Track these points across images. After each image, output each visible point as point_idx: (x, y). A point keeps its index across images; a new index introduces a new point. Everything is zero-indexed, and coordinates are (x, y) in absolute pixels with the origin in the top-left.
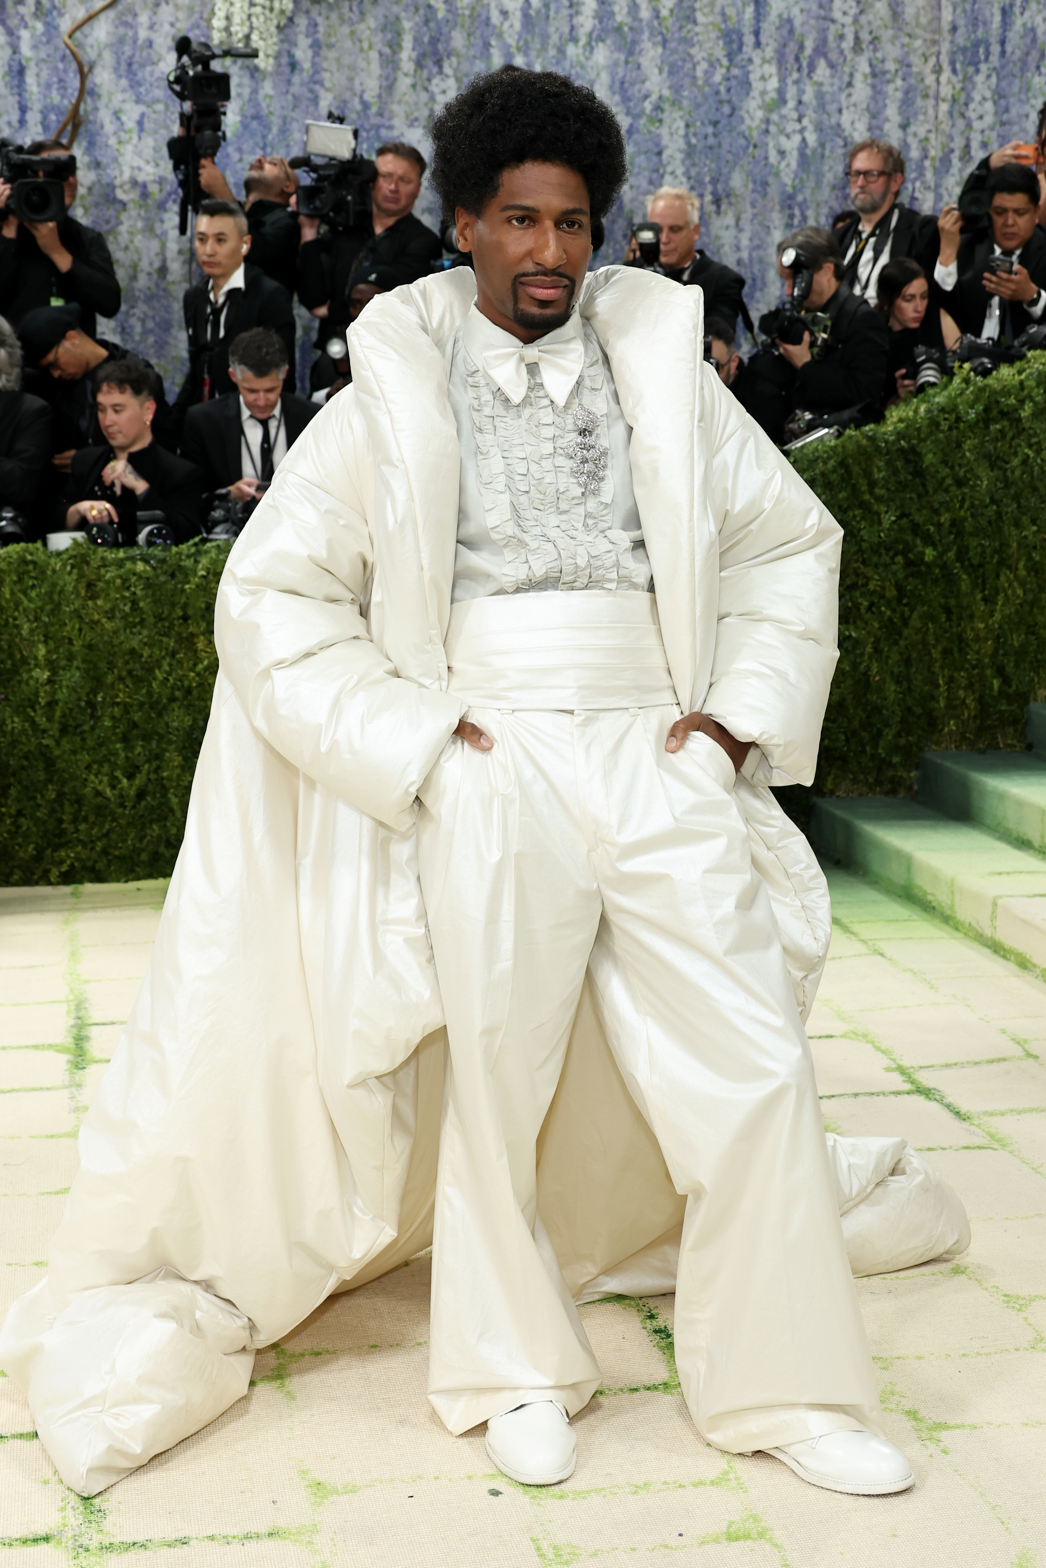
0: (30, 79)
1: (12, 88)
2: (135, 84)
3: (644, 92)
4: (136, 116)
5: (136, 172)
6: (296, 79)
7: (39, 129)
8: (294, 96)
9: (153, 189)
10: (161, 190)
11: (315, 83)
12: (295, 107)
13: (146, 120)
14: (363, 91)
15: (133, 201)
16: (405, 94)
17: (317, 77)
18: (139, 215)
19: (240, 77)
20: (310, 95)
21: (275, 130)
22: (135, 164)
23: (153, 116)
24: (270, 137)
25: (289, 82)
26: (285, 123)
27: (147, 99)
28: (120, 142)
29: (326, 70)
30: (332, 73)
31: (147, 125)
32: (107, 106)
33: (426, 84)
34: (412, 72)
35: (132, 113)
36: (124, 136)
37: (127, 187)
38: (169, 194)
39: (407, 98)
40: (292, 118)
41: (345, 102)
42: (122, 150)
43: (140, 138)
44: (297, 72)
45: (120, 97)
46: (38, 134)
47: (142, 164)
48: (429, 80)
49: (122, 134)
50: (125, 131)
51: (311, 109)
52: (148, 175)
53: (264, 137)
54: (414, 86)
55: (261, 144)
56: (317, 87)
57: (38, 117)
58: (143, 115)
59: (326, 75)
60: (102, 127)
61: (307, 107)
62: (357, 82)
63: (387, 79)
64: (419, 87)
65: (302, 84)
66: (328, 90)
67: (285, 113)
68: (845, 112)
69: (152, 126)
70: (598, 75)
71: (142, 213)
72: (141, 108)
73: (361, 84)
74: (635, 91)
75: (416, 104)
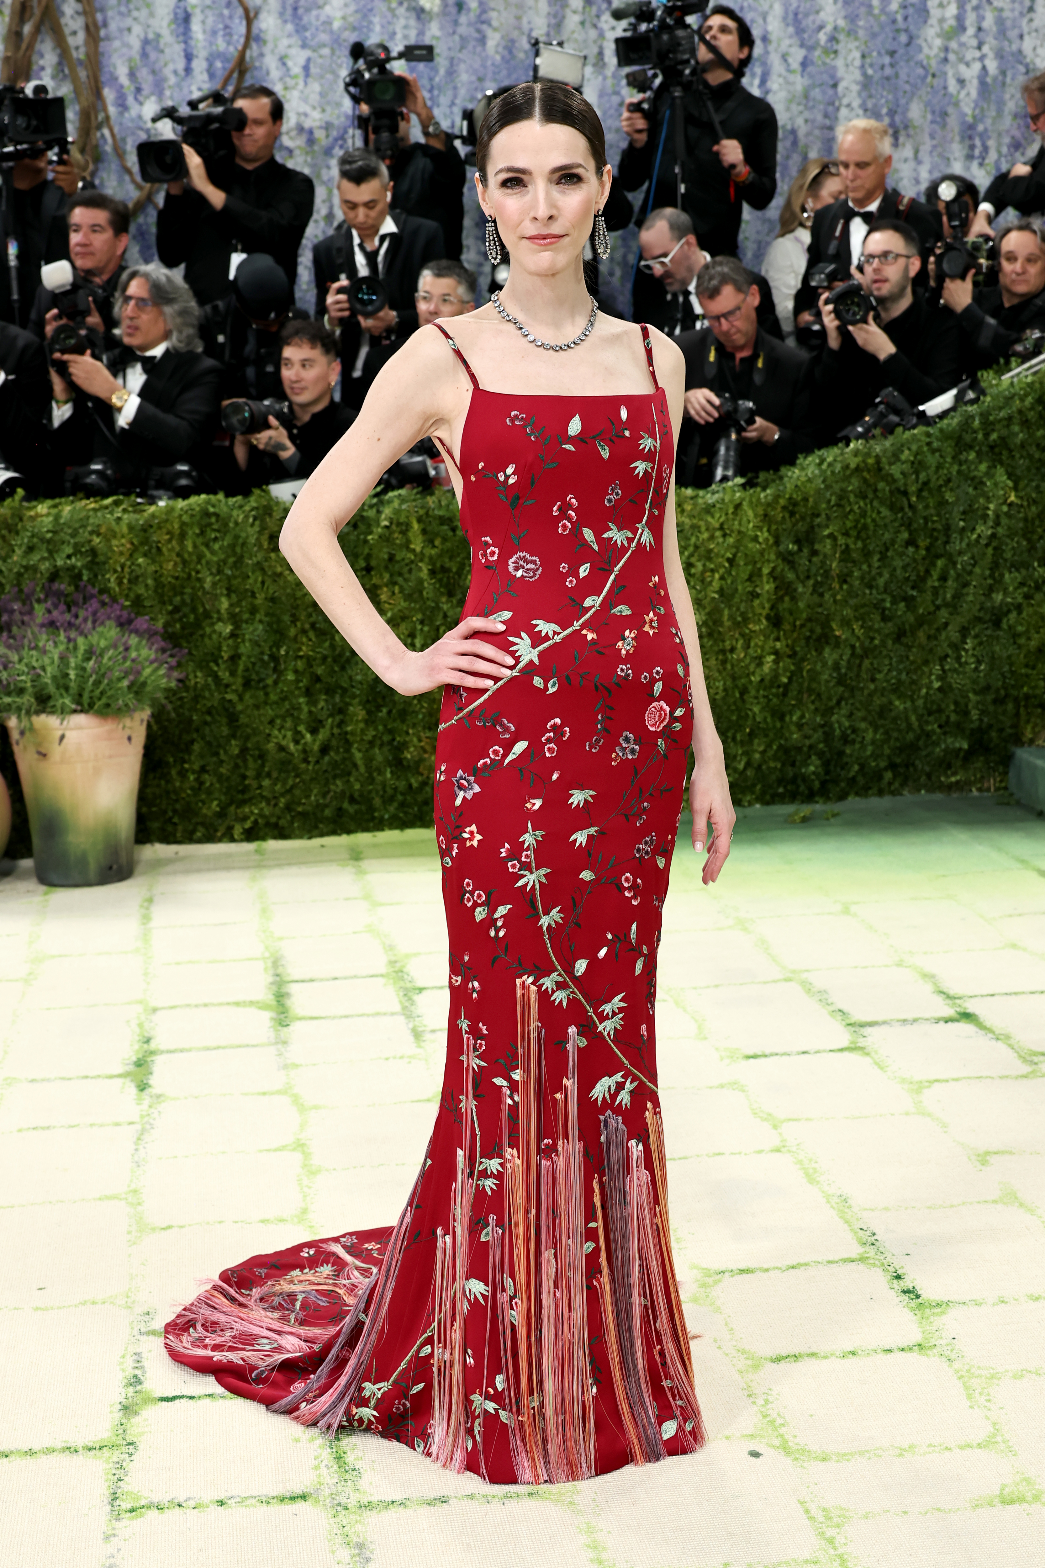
0: (196, 27)
1: (177, 36)
2: (300, 29)
3: (818, 23)
4: (302, 61)
5: (303, 118)
6: (463, 19)
7: (205, 76)
8: (461, 37)
9: (320, 134)
10: (327, 136)
11: (483, 22)
12: (462, 48)
13: (312, 65)
14: (531, 30)
15: (299, 147)
16: (573, 32)
17: (484, 17)
18: (306, 161)
19: (407, 18)
20: (476, 35)
21: (442, 71)
22: (301, 110)
23: (320, 61)
24: (437, 79)
25: (456, 23)
26: (452, 65)
27: (313, 43)
28: (286, 88)
29: (493, 9)
30: (499, 11)
31: (313, 70)
32: (273, 52)
33: (595, 20)
34: (580, 9)
35: (298, 58)
36: (290, 82)
37: (293, 133)
38: (336, 140)
39: (576, 35)
40: (460, 60)
41: (513, 41)
42: (288, 97)
43: (306, 84)
44: (464, 12)
45: (285, 42)
46: (204, 82)
47: (308, 109)
48: (598, 16)
49: (288, 80)
50: (290, 76)
51: (479, 49)
52: (314, 120)
53: (431, 79)
54: (582, 23)
55: (428, 87)
56: (484, 27)
57: (204, 65)
58: (309, 60)
59: (493, 15)
60: (268, 73)
61: (474, 47)
62: (525, 21)
63: (555, 16)
64: (588, 25)
65: (470, 24)
66: (495, 29)
67: (452, 54)
68: (1026, 38)
69: (318, 70)
70: (771, 7)
71: (309, 159)
72: (307, 53)
73: (529, 23)
74: (809, 22)
75: (585, 41)
